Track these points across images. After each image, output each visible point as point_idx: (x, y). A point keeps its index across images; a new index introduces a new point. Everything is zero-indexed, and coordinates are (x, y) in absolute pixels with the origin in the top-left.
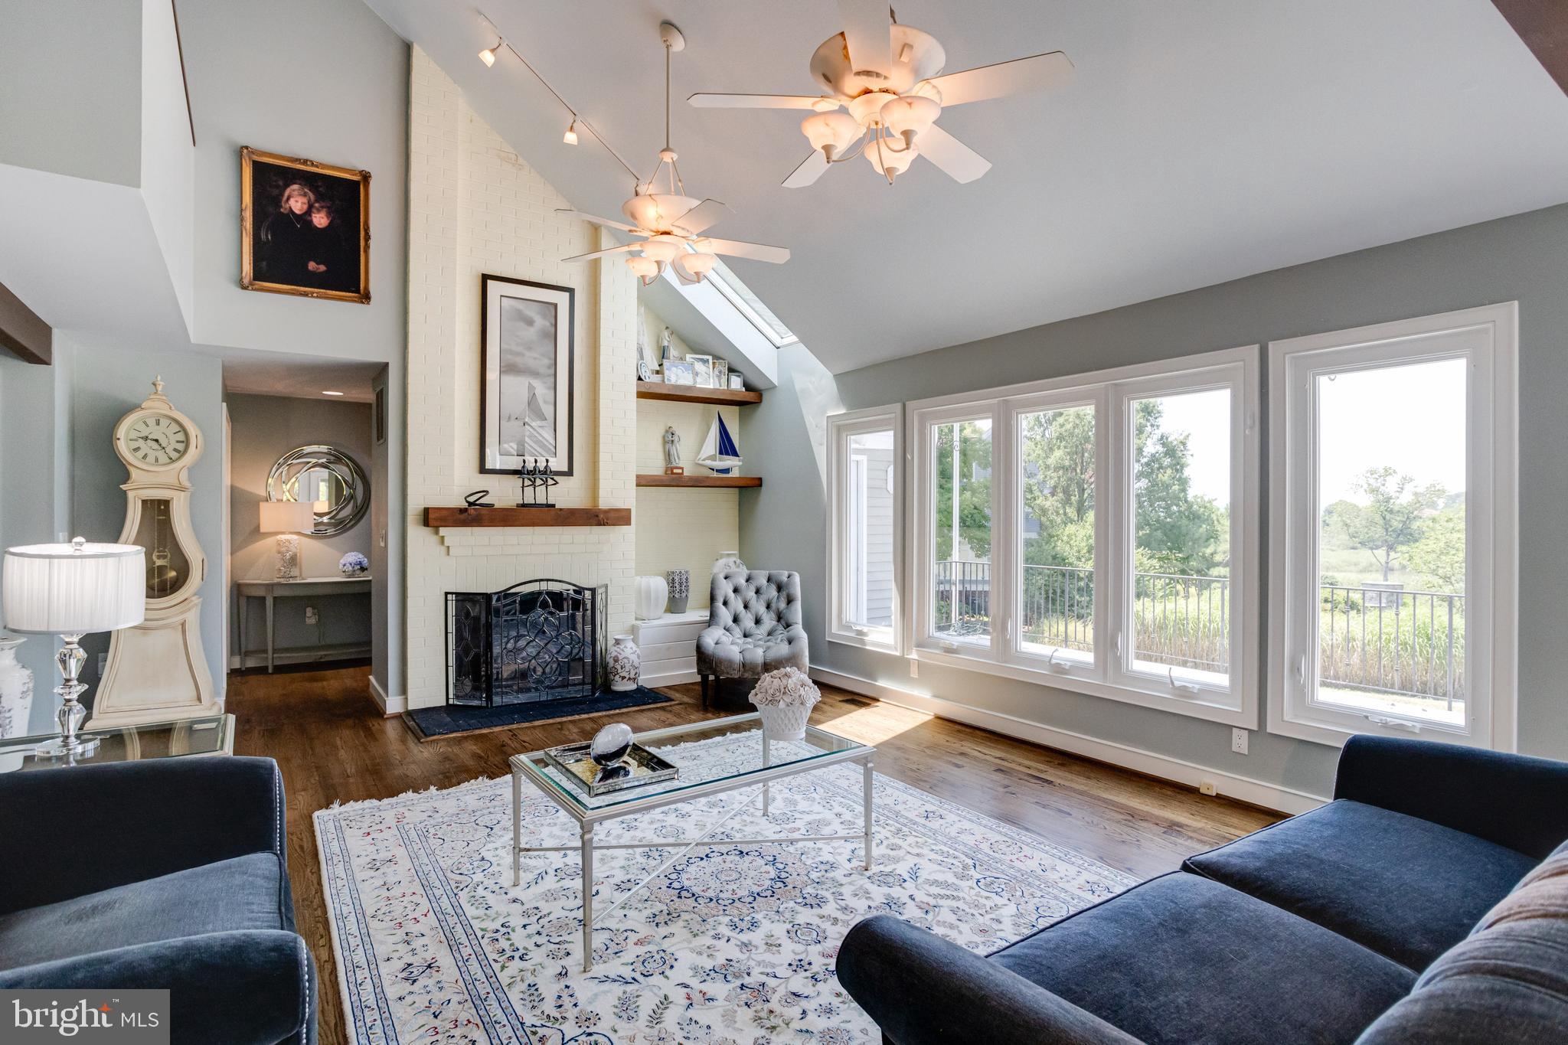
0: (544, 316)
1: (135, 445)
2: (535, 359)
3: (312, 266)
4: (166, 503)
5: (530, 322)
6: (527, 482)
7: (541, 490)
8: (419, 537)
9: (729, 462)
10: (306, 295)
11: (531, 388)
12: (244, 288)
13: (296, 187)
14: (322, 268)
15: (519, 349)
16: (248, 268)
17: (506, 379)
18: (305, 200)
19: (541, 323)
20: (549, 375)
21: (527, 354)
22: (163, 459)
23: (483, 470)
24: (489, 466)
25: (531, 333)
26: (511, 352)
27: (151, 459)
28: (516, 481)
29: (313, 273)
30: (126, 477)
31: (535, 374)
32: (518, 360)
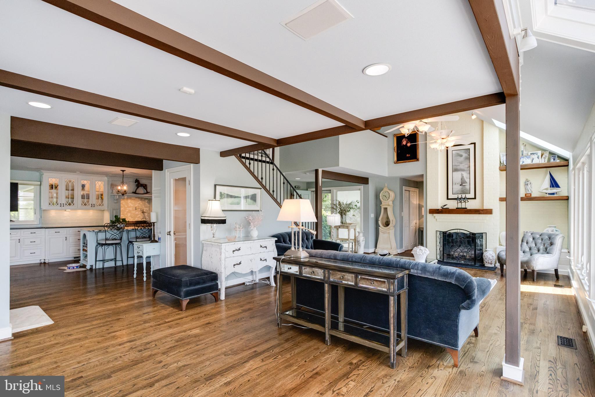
0: (466, 153)
1: (382, 197)
2: (463, 166)
3: (407, 155)
4: (387, 208)
5: (461, 156)
6: (459, 202)
7: (463, 204)
8: (429, 216)
9: (554, 190)
10: (406, 162)
11: (462, 174)
12: (395, 163)
13: (404, 139)
14: (409, 155)
15: (458, 164)
16: (395, 159)
17: (455, 173)
18: (406, 141)
19: (465, 155)
20: (468, 170)
21: (461, 165)
22: (387, 200)
23: (448, 199)
24: (449, 198)
25: (462, 159)
26: (456, 166)
27: (385, 200)
28: (456, 201)
29: (408, 157)
30: (381, 203)
31: (463, 170)
32: (458, 167)
